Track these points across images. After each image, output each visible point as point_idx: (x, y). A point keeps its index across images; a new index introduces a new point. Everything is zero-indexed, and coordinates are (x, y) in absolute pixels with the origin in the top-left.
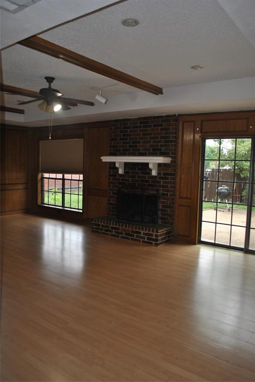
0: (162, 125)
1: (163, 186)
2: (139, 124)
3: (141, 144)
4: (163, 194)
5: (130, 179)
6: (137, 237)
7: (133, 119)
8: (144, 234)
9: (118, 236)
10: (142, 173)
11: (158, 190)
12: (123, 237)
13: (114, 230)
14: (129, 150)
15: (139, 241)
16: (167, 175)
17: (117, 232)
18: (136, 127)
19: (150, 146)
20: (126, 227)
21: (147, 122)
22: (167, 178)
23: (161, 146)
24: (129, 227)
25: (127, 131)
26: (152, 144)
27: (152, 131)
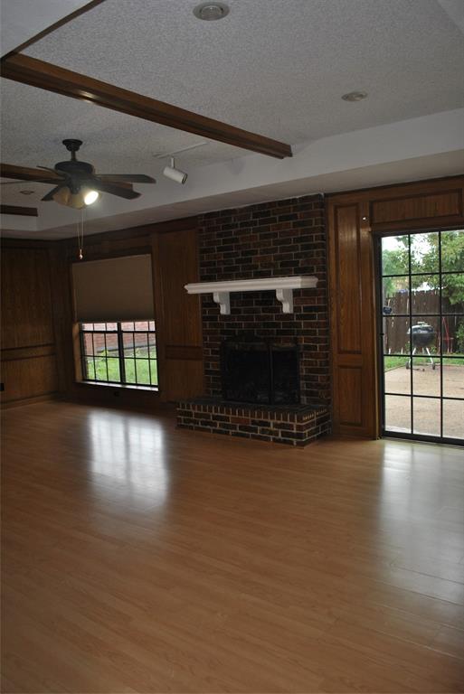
0: (295, 216)
1: (306, 333)
2: (251, 219)
3: (259, 256)
4: (307, 347)
5: (243, 323)
6: (263, 431)
7: (240, 209)
8: (275, 425)
9: (227, 433)
10: (264, 310)
11: (296, 341)
12: (236, 434)
13: (218, 422)
14: (237, 268)
15: (267, 439)
16: (311, 311)
17: (224, 426)
18: (247, 224)
19: (276, 258)
20: (240, 414)
21: (268, 214)
22: (313, 317)
23: (297, 256)
24: (246, 414)
25: (230, 234)
26: (278, 253)
27: (278, 229)
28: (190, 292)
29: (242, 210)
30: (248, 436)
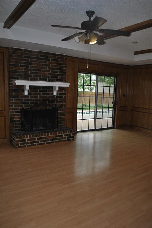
0: (58, 61)
1: (60, 102)
2: (39, 57)
3: (42, 72)
4: (60, 107)
5: (33, 99)
6: (60, 139)
7: (34, 51)
8: (65, 135)
9: (44, 144)
10: (43, 94)
11: (55, 105)
12: (49, 143)
13: (40, 140)
14: (31, 76)
15: (61, 141)
16: (62, 95)
17: (43, 141)
18: (37, 58)
19: (50, 74)
20: (51, 134)
21: (47, 57)
22: (62, 97)
23: (58, 75)
24: (54, 134)
25: (28, 61)
26: (50, 73)
27: (51, 64)
28: (17, 84)
29: (35, 52)
30: (53, 142)
